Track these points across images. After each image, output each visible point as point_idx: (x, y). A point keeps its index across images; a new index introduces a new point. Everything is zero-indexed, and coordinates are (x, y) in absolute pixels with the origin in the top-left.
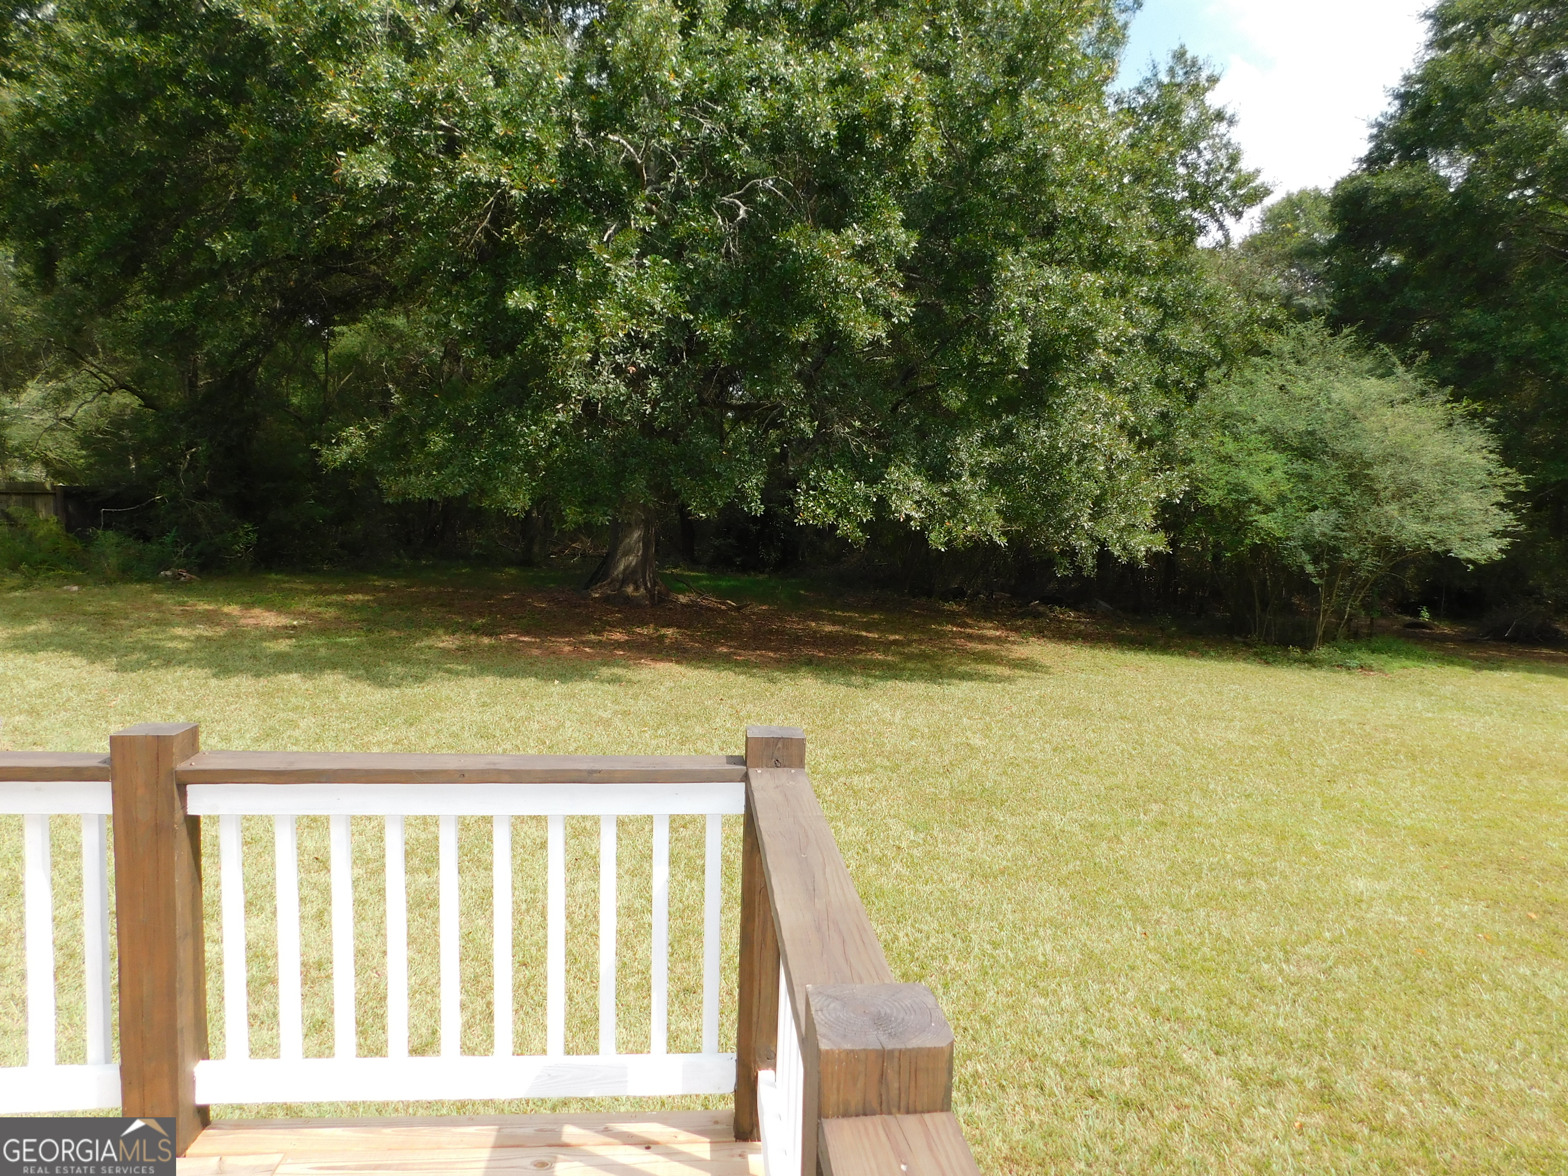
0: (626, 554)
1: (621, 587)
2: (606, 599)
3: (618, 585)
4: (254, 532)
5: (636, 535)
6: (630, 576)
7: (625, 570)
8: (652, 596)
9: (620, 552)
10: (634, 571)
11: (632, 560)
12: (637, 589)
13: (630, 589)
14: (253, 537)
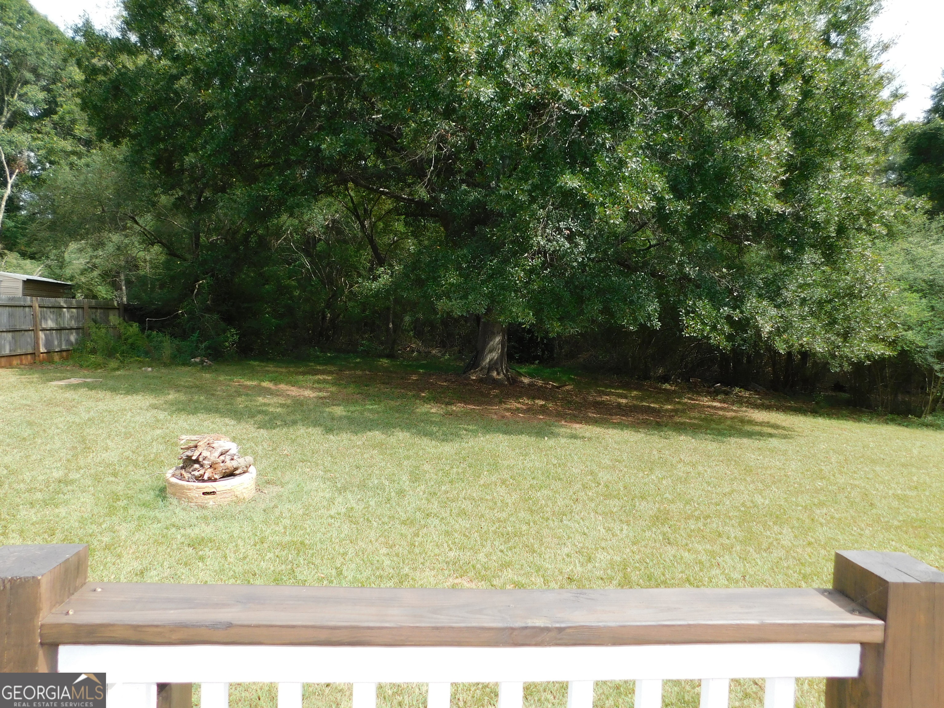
0: (491, 351)
1: (488, 372)
2: (480, 381)
3: (486, 371)
4: (237, 334)
5: (498, 339)
6: (493, 366)
7: (490, 362)
8: (508, 379)
9: (487, 350)
10: (496, 363)
11: (495, 355)
12: (498, 374)
13: (495, 374)
14: (236, 338)
